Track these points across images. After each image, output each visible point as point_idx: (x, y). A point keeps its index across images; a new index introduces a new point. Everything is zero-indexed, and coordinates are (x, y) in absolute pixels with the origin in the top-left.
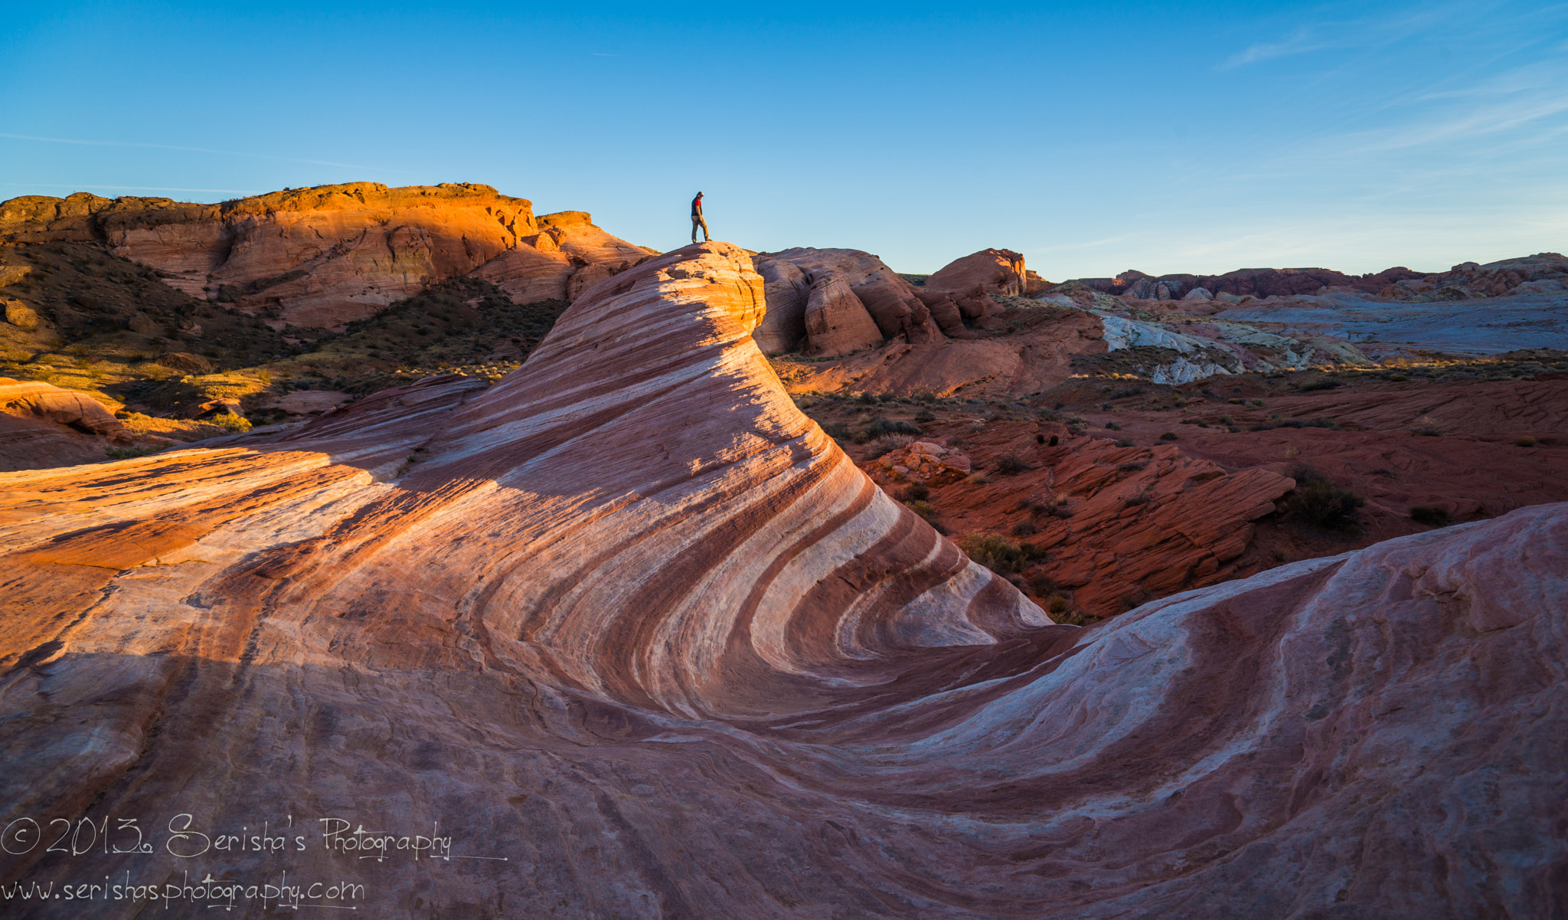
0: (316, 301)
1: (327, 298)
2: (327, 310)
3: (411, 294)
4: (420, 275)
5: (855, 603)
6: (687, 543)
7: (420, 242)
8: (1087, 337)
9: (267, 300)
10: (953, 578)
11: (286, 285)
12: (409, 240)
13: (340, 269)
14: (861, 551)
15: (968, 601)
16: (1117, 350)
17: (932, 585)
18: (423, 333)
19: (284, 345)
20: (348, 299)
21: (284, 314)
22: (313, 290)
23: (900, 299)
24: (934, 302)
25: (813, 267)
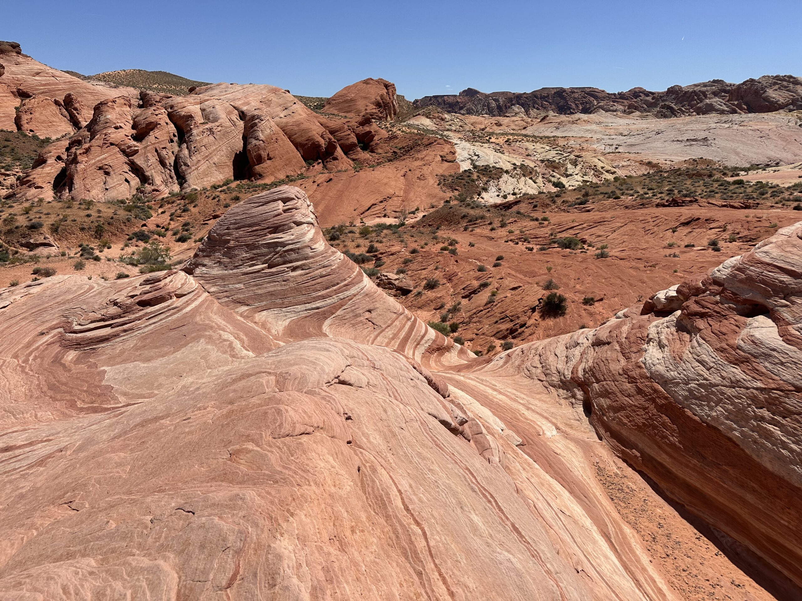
5: (432, 357)
8: (446, 161)
10: (451, 349)
14: (430, 344)
15: (457, 354)
16: (465, 171)
17: (447, 351)
23: (314, 133)
24: (337, 131)
25: (243, 104)
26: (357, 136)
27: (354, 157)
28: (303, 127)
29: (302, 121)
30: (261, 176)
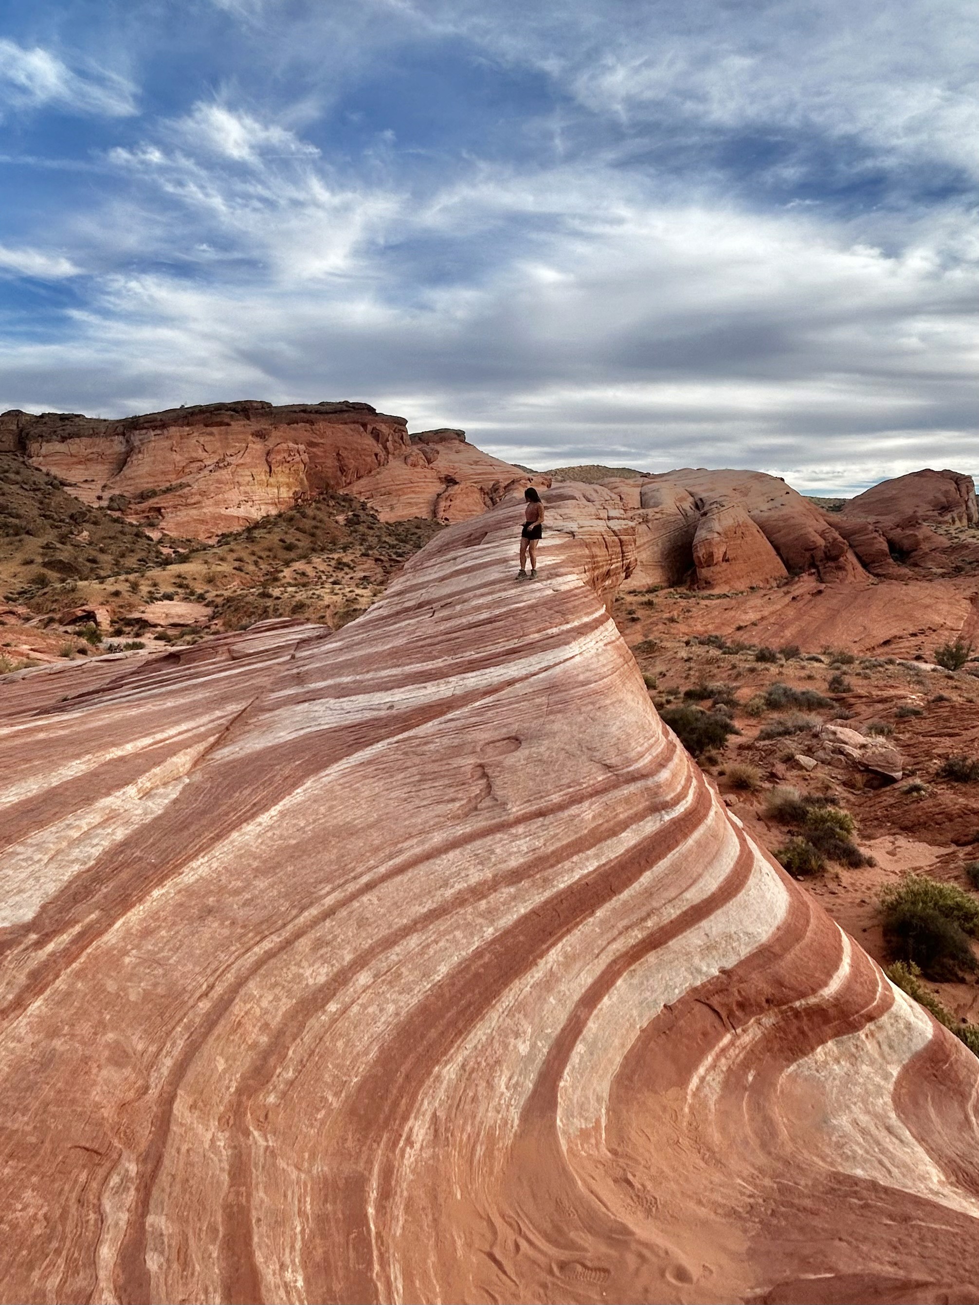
0: (194, 512)
1: (205, 510)
2: (203, 522)
3: (283, 508)
4: (294, 489)
5: (717, 1049)
6: (489, 932)
7: (297, 458)
9: (151, 509)
10: (870, 1026)
11: (169, 496)
12: (286, 455)
13: (219, 481)
14: (730, 963)
15: (895, 1071)
17: (838, 1033)
18: (289, 548)
19: (159, 553)
20: (223, 511)
21: (163, 524)
22: (193, 501)
23: (810, 529)
24: (854, 533)
25: (705, 491)
26: (890, 543)
27: (879, 571)
28: (792, 521)
29: (795, 515)
30: (709, 584)
